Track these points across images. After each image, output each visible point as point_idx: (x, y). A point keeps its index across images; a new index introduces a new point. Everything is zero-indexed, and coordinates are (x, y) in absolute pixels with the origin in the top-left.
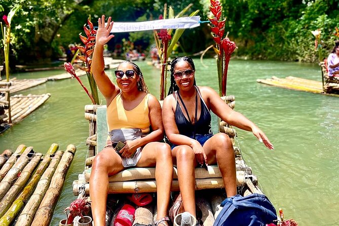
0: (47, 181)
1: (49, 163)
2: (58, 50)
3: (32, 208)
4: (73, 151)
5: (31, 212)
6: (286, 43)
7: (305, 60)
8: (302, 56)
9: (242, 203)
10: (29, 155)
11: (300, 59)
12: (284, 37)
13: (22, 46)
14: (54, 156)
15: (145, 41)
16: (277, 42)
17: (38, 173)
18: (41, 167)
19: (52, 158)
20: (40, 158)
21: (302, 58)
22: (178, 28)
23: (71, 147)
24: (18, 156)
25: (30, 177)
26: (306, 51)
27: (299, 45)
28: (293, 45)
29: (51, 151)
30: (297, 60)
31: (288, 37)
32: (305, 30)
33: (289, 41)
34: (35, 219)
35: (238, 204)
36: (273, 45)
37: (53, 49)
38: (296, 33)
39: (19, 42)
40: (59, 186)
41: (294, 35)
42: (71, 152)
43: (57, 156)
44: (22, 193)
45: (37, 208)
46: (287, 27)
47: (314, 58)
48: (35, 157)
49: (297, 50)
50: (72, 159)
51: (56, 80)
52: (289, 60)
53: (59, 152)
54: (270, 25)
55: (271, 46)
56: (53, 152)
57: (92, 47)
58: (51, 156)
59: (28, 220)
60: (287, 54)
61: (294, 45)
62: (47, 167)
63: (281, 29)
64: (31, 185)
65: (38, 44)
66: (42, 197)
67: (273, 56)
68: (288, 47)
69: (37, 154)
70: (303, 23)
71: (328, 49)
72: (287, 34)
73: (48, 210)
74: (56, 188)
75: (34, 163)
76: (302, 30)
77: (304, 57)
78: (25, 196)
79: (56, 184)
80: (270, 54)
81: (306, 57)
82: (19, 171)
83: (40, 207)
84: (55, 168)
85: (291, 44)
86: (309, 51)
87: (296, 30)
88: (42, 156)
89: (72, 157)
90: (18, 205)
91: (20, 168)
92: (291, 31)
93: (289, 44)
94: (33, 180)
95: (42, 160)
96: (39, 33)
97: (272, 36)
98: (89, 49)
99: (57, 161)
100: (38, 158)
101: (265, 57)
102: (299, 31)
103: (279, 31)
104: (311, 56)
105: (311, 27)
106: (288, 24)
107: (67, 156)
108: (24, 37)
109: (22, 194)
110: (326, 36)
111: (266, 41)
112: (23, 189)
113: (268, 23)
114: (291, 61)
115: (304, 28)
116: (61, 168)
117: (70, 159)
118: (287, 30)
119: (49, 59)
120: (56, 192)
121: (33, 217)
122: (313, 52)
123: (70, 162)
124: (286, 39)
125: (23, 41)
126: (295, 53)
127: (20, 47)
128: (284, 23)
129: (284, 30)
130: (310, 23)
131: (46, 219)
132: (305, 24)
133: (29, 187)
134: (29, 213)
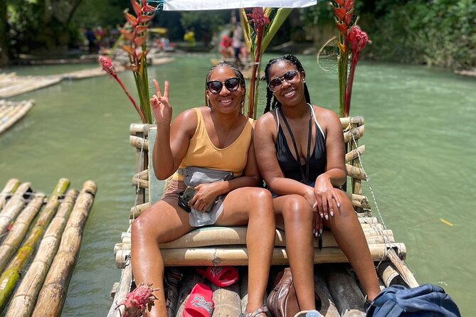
0: (55, 239)
1: (56, 210)
2: (77, 34)
3: (33, 285)
4: (93, 191)
5: (31, 292)
6: (410, 38)
7: (437, 63)
8: (432, 57)
9: (412, 302)
10: (26, 197)
11: (429, 61)
12: (407, 28)
13: (26, 26)
14: (63, 198)
15: (203, 27)
16: (397, 35)
17: (39, 225)
18: (44, 215)
19: (60, 201)
20: (43, 200)
21: (433, 60)
22: (281, 7)
23: (89, 185)
24: (8, 198)
25: (28, 231)
26: (439, 49)
27: (428, 41)
28: (420, 41)
29: (59, 189)
30: (425, 63)
31: (414, 29)
32: (438, 20)
33: (415, 35)
34: (39, 305)
35: (406, 304)
36: (390, 39)
37: (71, 33)
38: (425, 24)
39: (21, 20)
40: (74, 249)
41: (421, 26)
42: (89, 193)
43: (68, 199)
44: (16, 258)
45: (40, 285)
46: (413, 13)
47: (450, 60)
48: (34, 200)
49: (425, 48)
50: (93, 204)
51: (75, 79)
52: (413, 63)
53: (71, 192)
54: (387, 9)
55: (387, 40)
56: (63, 191)
57: (143, 33)
58: (59, 198)
59: (28, 305)
60: (411, 54)
61: (422, 41)
62: (54, 216)
63: (404, 16)
64: (30, 245)
65: (49, 25)
66: (49, 266)
67: (389, 56)
68: (412, 44)
69: (37, 195)
70: (437, 8)
71: (472, 48)
72: (413, 24)
73: (58, 288)
74: (71, 251)
75: (33, 208)
76: (434, 19)
77: (436, 59)
78: (22, 264)
79: (69, 245)
80: (386, 52)
81: (439, 59)
82: (10, 222)
83: (46, 283)
84: (67, 217)
85: (417, 39)
86: (444, 50)
87: (426, 19)
88: (45, 197)
89: (91, 201)
90: (10, 278)
91: (12, 217)
92: (418, 20)
93: (414, 38)
94: (32, 236)
95: (45, 204)
96: (50, 8)
97: (389, 26)
98: (139, 35)
99: (69, 206)
100: (39, 201)
101: (378, 55)
102: (430, 21)
103: (400, 19)
104: (445, 57)
105: (448, 15)
106: (415, 9)
107: (84, 198)
108: (30, 13)
109: (16, 260)
110: (470, 29)
111: (381, 33)
112: (17, 251)
113: (385, 6)
114: (415, 64)
115: (437, 16)
116: (76, 218)
117: (89, 204)
118: (411, 18)
119: (66, 47)
120: (70, 258)
121: (35, 301)
122: (449, 52)
123: (89, 208)
124: (410, 32)
125: (27, 19)
126: (422, 52)
127: (23, 27)
128: (408, 8)
129: (408, 18)
130: (447, 8)
131: (56, 304)
132: (439, 11)
133: (26, 248)
134: (29, 293)
